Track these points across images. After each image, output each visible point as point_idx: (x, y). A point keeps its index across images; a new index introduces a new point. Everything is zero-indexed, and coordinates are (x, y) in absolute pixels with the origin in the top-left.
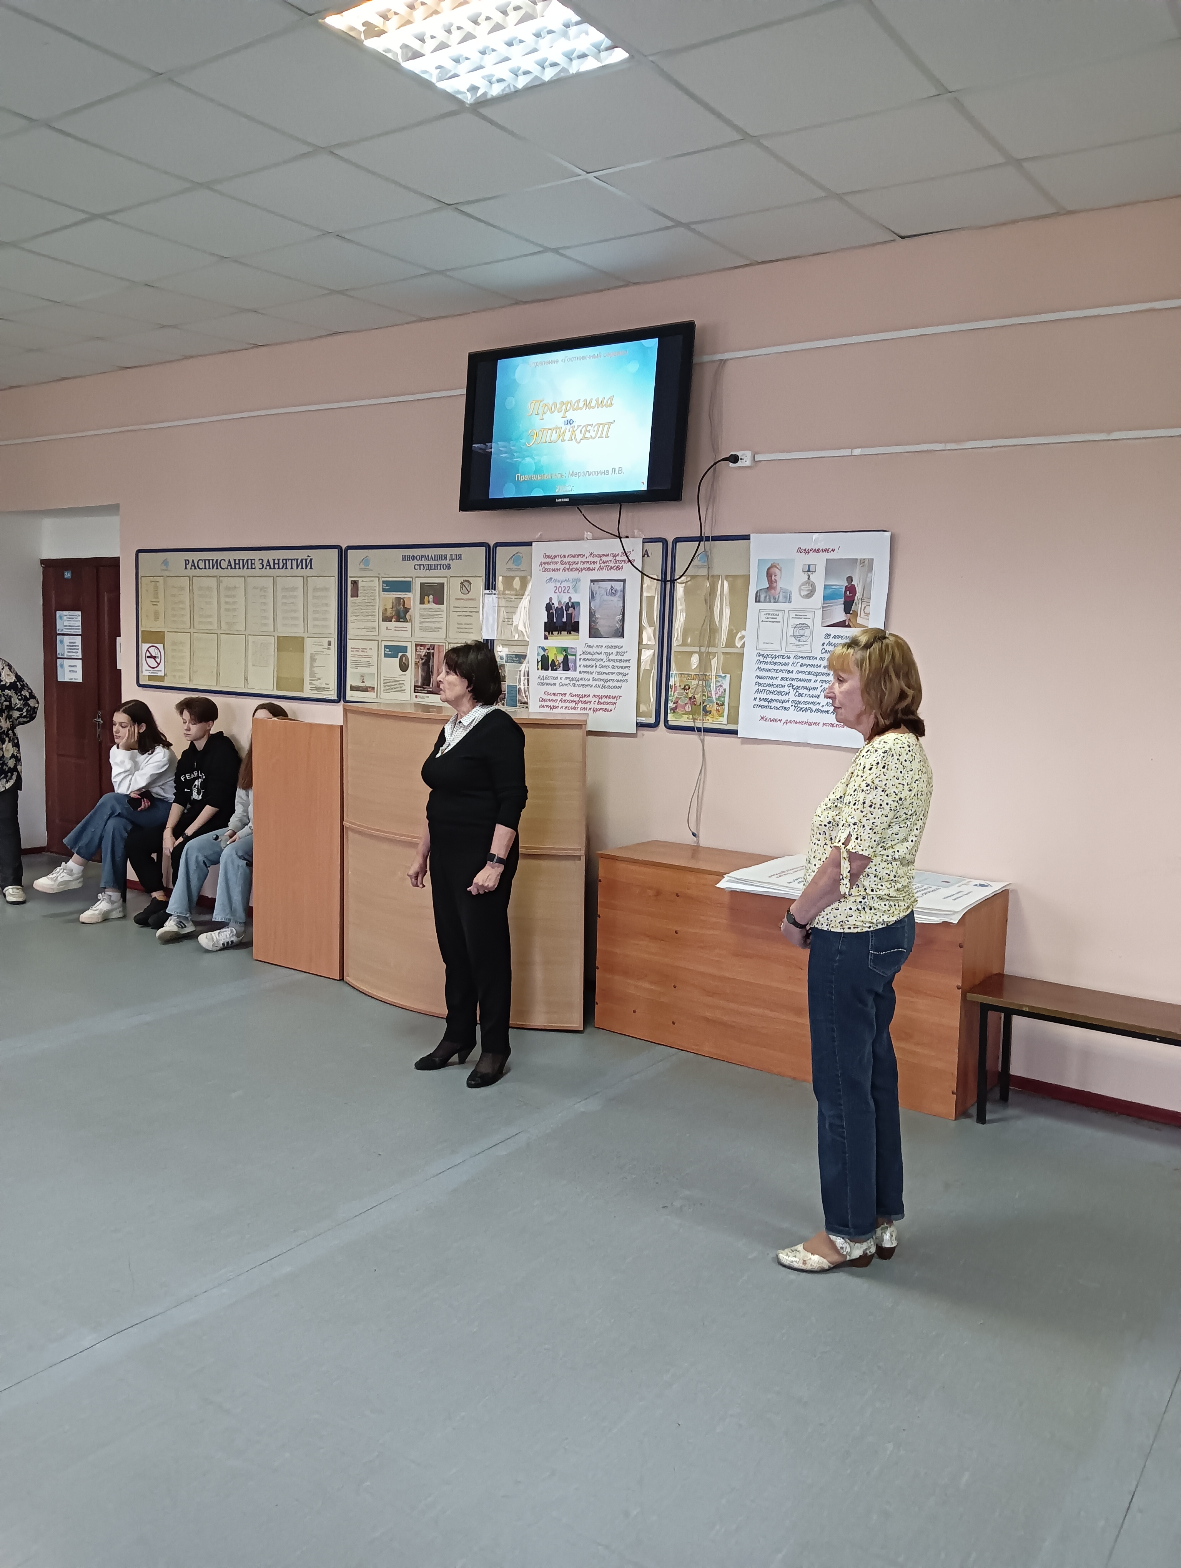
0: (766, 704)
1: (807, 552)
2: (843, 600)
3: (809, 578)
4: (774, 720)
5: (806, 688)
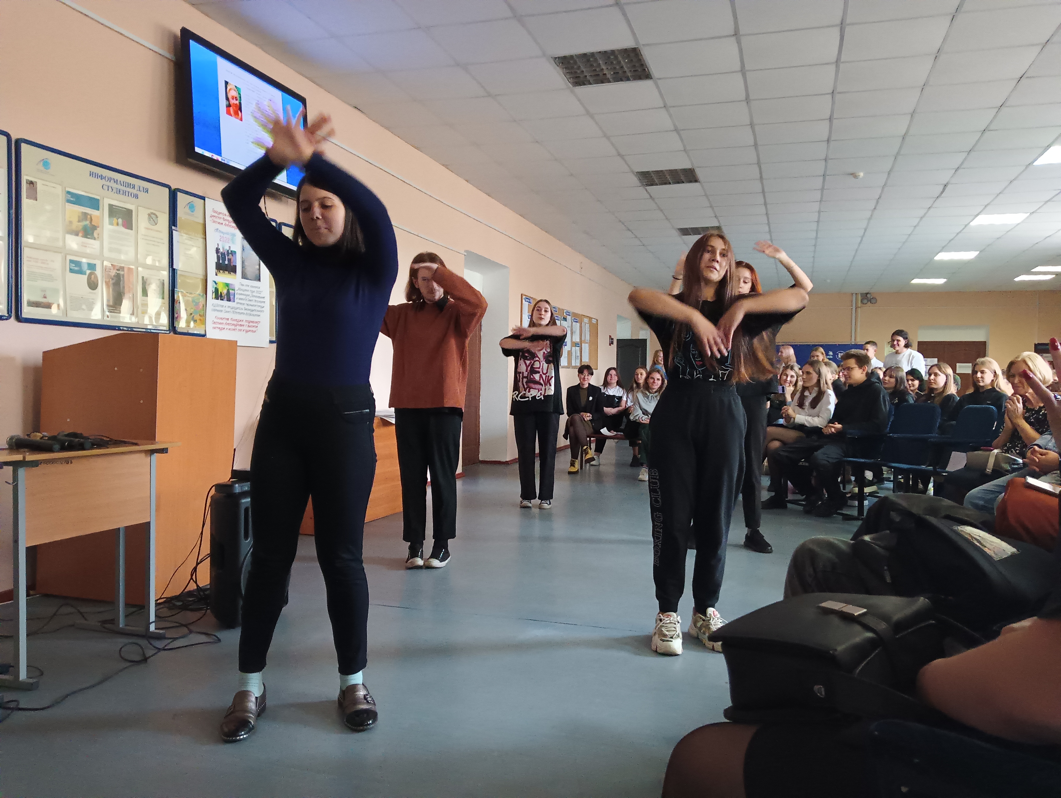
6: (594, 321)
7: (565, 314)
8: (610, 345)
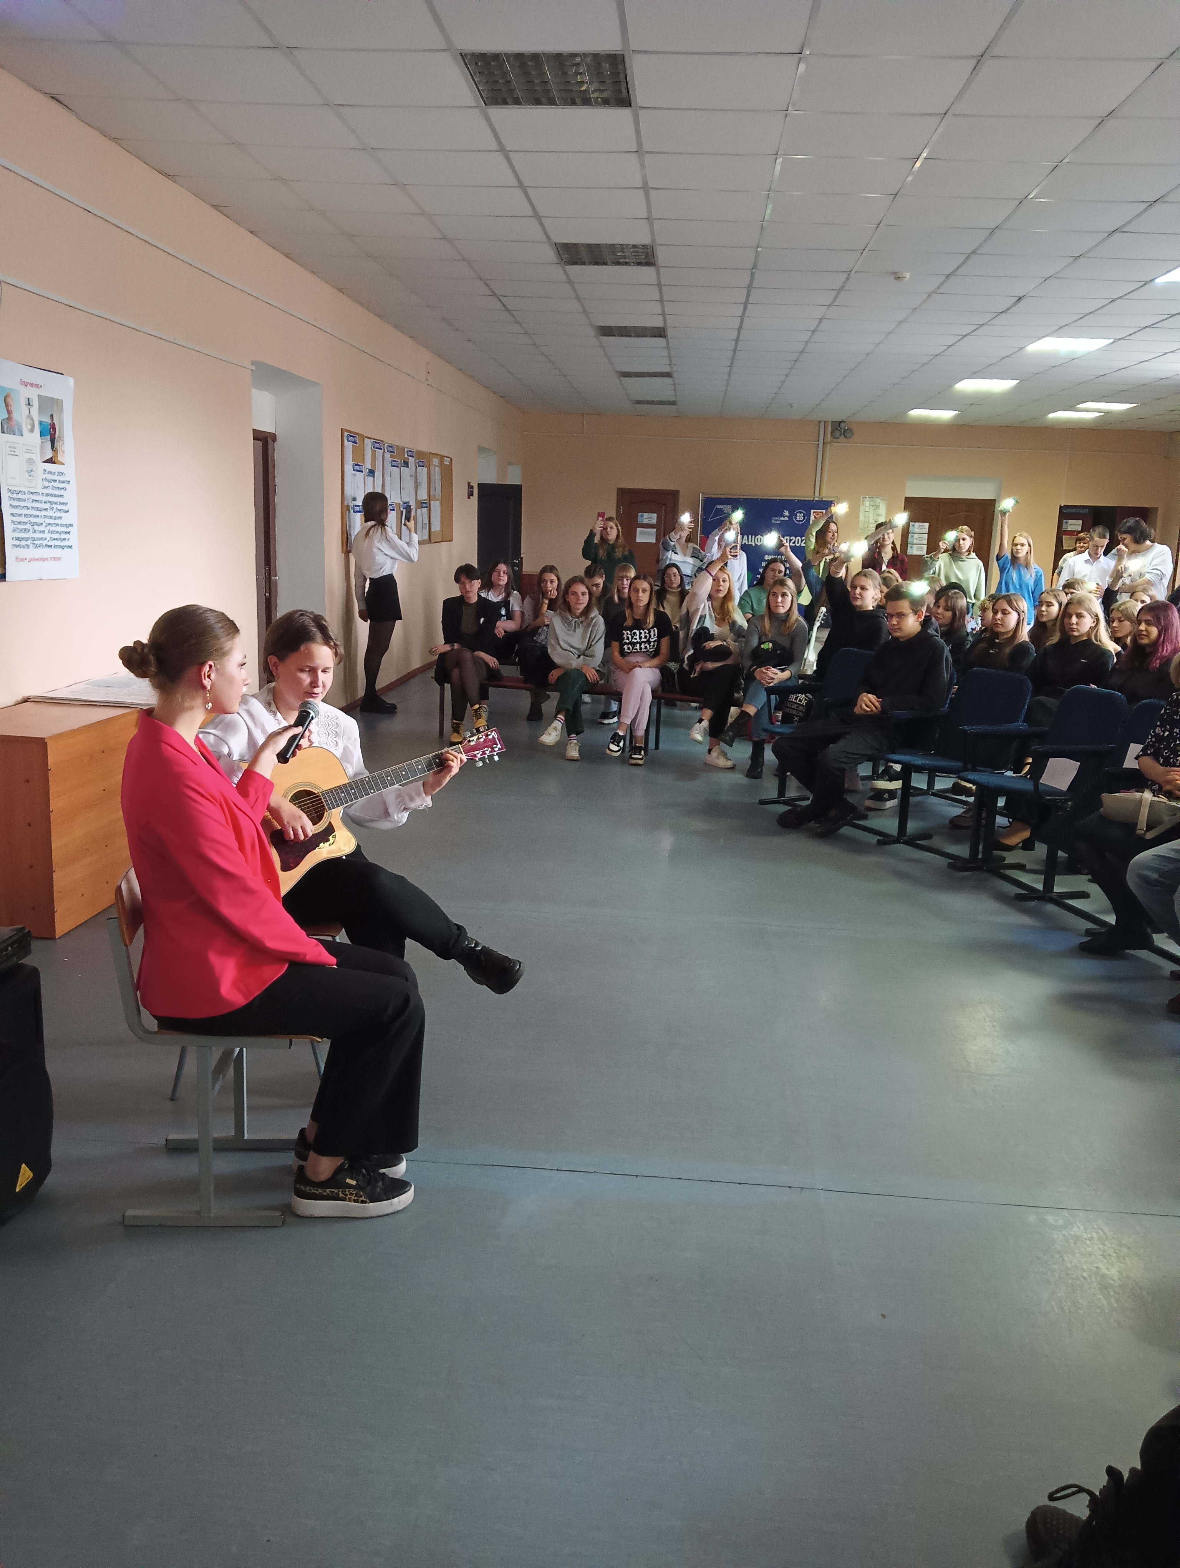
0: (17, 543)
1: (26, 384)
2: (49, 436)
3: (30, 413)
4: (23, 560)
5: (37, 524)
6: (447, 462)
7: (406, 456)
8: (469, 498)
